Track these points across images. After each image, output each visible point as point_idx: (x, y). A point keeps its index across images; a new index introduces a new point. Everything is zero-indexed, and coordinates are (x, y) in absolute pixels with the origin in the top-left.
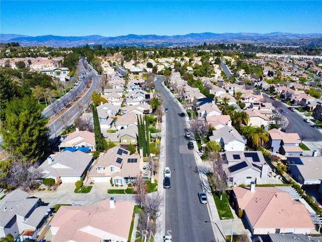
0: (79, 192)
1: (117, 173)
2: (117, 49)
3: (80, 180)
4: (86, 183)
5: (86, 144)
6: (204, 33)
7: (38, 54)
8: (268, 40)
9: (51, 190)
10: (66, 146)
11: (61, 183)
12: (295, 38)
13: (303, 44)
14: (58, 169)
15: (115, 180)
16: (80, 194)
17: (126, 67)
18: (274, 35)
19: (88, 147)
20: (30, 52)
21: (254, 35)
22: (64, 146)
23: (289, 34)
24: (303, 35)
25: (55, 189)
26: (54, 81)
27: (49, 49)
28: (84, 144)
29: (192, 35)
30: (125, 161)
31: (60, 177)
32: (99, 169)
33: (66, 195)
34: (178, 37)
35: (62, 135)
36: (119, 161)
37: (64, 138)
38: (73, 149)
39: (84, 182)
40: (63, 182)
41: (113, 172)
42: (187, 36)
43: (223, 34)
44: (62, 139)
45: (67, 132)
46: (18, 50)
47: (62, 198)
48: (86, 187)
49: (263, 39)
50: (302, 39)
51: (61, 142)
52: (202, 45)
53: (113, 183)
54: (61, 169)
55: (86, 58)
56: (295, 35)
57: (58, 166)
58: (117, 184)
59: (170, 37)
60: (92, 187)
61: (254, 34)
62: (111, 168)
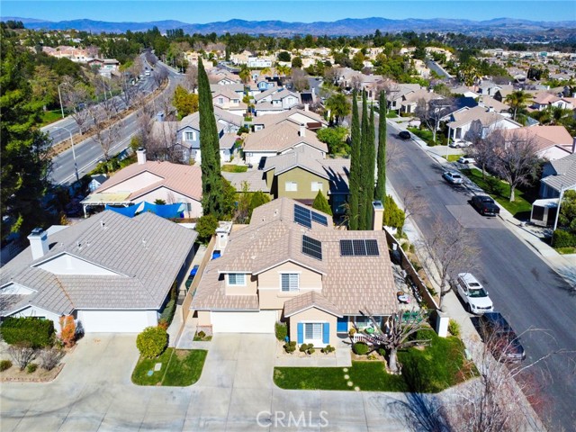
0: (152, 381)
1: (310, 299)
2: (213, 38)
3: (155, 324)
4: (180, 337)
5: (170, 198)
6: (369, 19)
7: (59, 41)
8: (489, 32)
9: (33, 369)
10: (106, 202)
11: (79, 335)
12: (538, 28)
13: (556, 38)
14: (71, 278)
15: (300, 326)
16: (158, 388)
17: (236, 62)
18: (497, 23)
19: (177, 205)
20: (42, 37)
21: (461, 23)
22: (98, 202)
23: (525, 21)
24: (551, 23)
25: (51, 366)
26: (86, 73)
27: (83, 35)
28: (162, 195)
29: (348, 22)
30: (330, 249)
31: (74, 313)
32: (232, 281)
33: (97, 393)
34: (322, 24)
35: (95, 173)
36: (312, 248)
37: (102, 180)
38: (128, 210)
39: (171, 331)
40: (87, 329)
41: (292, 293)
42: (339, 23)
43: (405, 21)
44: (95, 184)
45: (110, 167)
46: (21, 34)
47: (76, 412)
48: (182, 356)
49: (480, 30)
50: (552, 30)
51: (89, 192)
52: (371, 36)
53: (294, 337)
54: (80, 280)
55: (153, 51)
56: (537, 24)
57: (68, 266)
58: (307, 341)
59: (307, 25)
60: (205, 352)
61: (462, 20)
62: (285, 276)
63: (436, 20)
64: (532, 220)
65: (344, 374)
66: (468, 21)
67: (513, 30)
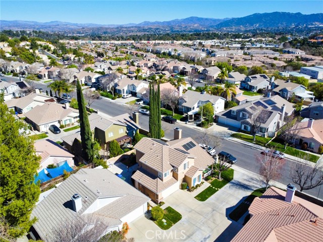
1: (195, 168)
5: (55, 162)
8: (52, 29)
12: (76, 27)
15: (194, 180)
16: (174, 226)
23: (68, 23)
41: (186, 170)
48: (166, 213)
49: (46, 28)
50: (83, 28)
60: (170, 207)
63: (16, 21)
64: (189, 120)
65: (212, 188)
66: (36, 22)
67: (64, 28)
